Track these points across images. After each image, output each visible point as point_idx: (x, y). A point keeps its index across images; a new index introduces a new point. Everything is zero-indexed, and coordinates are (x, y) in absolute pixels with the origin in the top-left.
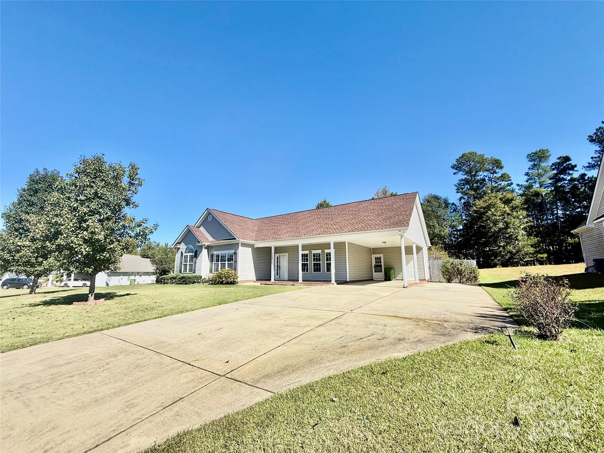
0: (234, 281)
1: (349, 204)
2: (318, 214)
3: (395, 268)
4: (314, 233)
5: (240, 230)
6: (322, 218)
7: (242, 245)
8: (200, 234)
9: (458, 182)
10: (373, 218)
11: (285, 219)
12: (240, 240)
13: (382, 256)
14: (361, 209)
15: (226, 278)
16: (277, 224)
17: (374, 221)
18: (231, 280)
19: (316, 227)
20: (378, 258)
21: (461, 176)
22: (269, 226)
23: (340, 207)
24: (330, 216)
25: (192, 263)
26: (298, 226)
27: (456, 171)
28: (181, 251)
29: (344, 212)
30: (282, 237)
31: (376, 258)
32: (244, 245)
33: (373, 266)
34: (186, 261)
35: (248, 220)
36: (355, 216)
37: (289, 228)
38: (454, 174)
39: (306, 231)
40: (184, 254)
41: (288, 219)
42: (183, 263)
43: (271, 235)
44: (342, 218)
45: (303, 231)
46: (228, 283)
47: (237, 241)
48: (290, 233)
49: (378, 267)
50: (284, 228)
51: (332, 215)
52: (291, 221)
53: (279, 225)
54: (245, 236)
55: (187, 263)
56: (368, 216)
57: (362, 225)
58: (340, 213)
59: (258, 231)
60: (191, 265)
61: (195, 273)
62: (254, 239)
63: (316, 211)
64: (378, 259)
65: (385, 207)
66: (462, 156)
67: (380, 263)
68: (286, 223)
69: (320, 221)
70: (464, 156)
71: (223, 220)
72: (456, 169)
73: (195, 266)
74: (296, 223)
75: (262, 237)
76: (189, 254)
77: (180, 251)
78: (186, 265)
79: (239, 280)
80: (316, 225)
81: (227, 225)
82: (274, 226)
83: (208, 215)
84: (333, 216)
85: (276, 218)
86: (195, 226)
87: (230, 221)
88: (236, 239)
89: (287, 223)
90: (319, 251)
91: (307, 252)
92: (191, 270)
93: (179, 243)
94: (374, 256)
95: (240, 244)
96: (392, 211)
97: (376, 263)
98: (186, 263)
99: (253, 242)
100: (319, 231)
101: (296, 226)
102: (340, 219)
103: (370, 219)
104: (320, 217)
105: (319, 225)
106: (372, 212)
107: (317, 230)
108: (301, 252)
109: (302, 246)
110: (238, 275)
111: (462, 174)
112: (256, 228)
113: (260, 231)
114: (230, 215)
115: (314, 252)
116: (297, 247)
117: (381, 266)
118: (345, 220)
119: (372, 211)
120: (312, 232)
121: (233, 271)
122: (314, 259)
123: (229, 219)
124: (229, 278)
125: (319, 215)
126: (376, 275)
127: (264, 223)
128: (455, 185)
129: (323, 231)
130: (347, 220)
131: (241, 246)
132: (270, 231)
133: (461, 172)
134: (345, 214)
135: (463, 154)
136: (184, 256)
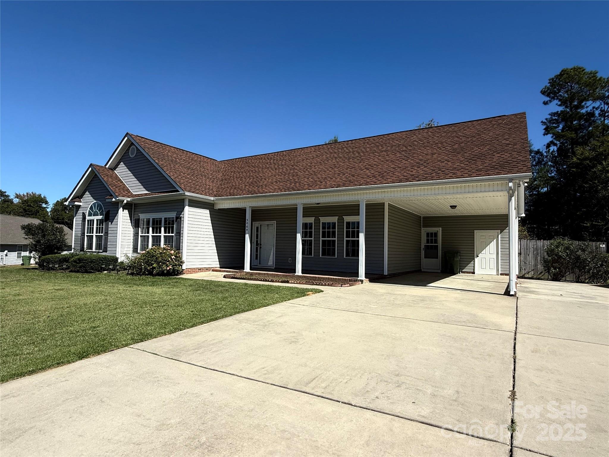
0: (174, 270)
1: (391, 136)
2: (331, 151)
3: (462, 252)
4: (328, 183)
5: (188, 177)
6: (341, 157)
7: (191, 204)
8: (114, 182)
9: (549, 117)
10: (446, 158)
11: (272, 161)
12: (187, 193)
13: (440, 230)
14: (415, 143)
15: (158, 264)
16: (256, 169)
17: (449, 163)
18: (168, 268)
19: (331, 173)
20: (432, 233)
21: (555, 107)
22: (242, 172)
23: (374, 140)
24: (357, 154)
25: (101, 234)
26: (296, 171)
27: (547, 99)
28: (82, 212)
29: (383, 148)
30: (266, 191)
31: (428, 234)
32: (195, 204)
33: (423, 247)
34: (91, 230)
35: (205, 160)
36: (406, 155)
37: (279, 175)
38: (545, 103)
39: (311, 180)
40: (88, 218)
41: (277, 160)
42: (86, 234)
43: (246, 186)
44: (379, 157)
45: (306, 180)
46: (162, 274)
47: (181, 195)
48: (281, 184)
49: (431, 251)
50: (270, 174)
51: (359, 153)
52: (283, 163)
53: (260, 170)
54: (197, 187)
55: (93, 233)
56: (433, 154)
57: (425, 169)
58: (375, 149)
59: (222, 180)
60: (99, 238)
61: (106, 252)
62: (215, 193)
63: (329, 147)
64: (432, 237)
65: (464, 139)
66: (561, 73)
67: (436, 241)
68: (273, 167)
69: (337, 162)
70: (564, 74)
71: (156, 156)
72: (548, 95)
73: (106, 239)
74: (293, 166)
75: (229, 190)
76: (95, 218)
77: (80, 211)
78: (90, 238)
79: (184, 267)
80: (330, 169)
81: (162, 165)
82: (252, 171)
83: (130, 147)
84: (362, 154)
85: (256, 159)
86: (107, 167)
87: (170, 158)
88: (178, 191)
89: (276, 167)
90: (334, 219)
91: (311, 220)
92: (99, 246)
93: (78, 197)
94: (424, 231)
95: (187, 202)
96: (481, 146)
97: (428, 242)
98: (91, 234)
99: (212, 198)
100: (338, 179)
101: (292, 171)
102: (376, 160)
103: (439, 159)
104: (336, 155)
105: (336, 169)
106: (439, 148)
107: (334, 179)
108: (301, 220)
109: (304, 208)
110: (184, 258)
111: (557, 104)
112: (220, 176)
113: (226, 179)
114: (172, 149)
115: (323, 220)
116: (293, 210)
117: (436, 247)
118: (387, 161)
119: (440, 145)
120: (324, 183)
121: (173, 252)
122: (324, 233)
123: (168, 156)
124: (164, 263)
125: (335, 153)
126: (427, 263)
127: (235, 167)
128: (542, 122)
129: (344, 179)
130: (392, 161)
131: (189, 206)
132: (244, 180)
133: (556, 102)
134: (385, 151)
135: (562, 71)
136: (88, 221)
